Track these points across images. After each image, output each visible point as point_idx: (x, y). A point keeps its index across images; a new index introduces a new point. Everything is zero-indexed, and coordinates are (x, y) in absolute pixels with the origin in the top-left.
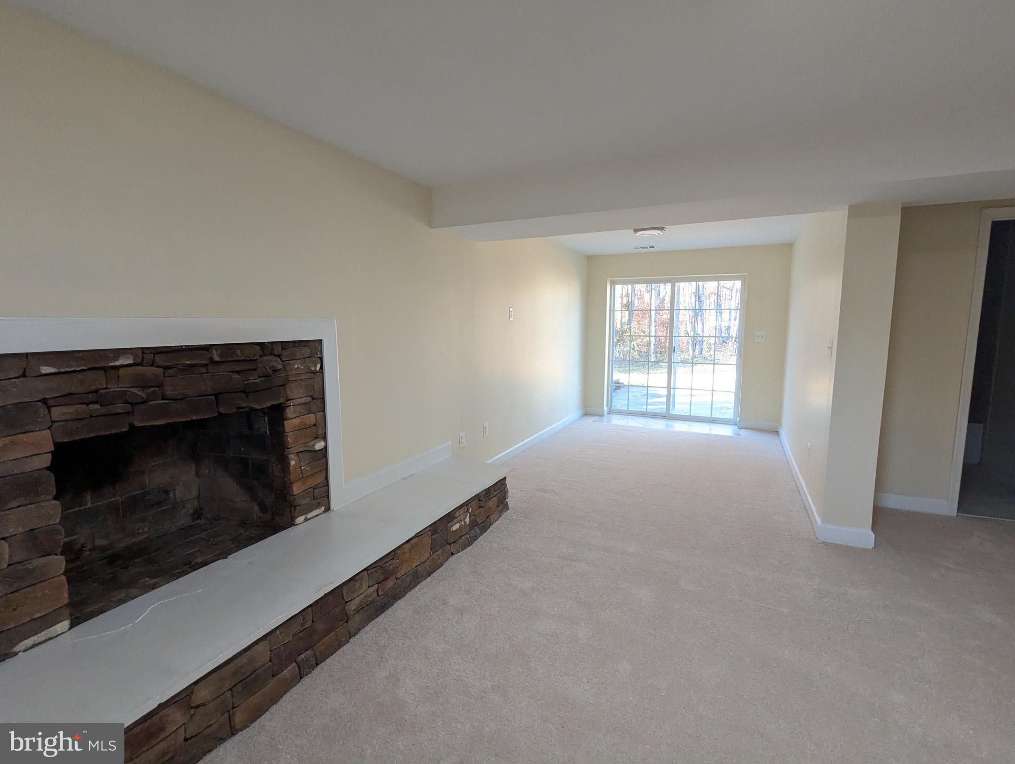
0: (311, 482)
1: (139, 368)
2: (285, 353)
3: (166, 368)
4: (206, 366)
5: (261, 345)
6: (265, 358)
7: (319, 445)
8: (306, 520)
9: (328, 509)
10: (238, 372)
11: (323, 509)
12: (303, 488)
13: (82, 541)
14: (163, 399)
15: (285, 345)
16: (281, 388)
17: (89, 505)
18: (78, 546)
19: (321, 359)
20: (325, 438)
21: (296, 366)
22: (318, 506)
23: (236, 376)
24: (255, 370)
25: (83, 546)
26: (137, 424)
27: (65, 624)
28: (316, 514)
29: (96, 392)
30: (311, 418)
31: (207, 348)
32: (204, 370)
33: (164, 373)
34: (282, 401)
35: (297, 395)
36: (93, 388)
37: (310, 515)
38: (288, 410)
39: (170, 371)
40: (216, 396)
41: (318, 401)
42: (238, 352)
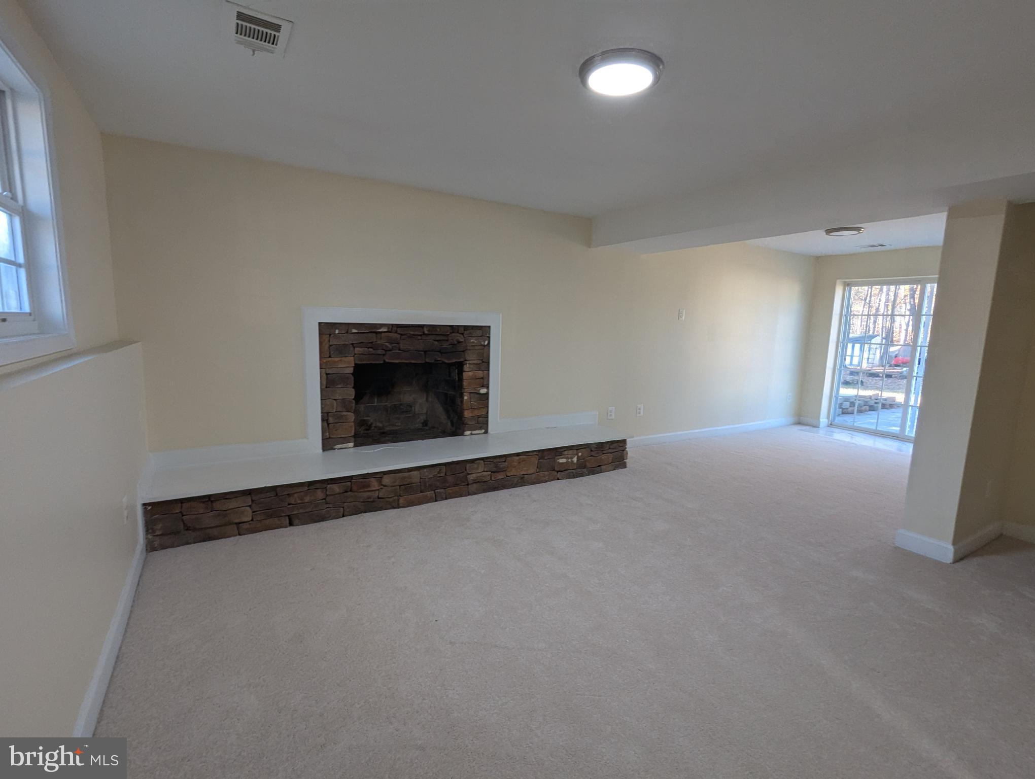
0: (477, 413)
1: (390, 333)
2: (466, 332)
3: (402, 335)
4: (420, 335)
5: (452, 326)
6: (453, 334)
7: (483, 391)
8: (471, 434)
9: (486, 432)
10: (438, 341)
11: (483, 431)
12: (470, 415)
13: (372, 421)
14: (399, 350)
15: (466, 328)
16: (462, 353)
17: (376, 404)
18: (370, 423)
19: (489, 337)
20: (488, 388)
21: (472, 341)
22: (480, 428)
23: (436, 343)
24: (447, 340)
25: (372, 424)
26: (387, 361)
27: (351, 444)
28: (479, 433)
29: (372, 343)
30: (480, 374)
31: (422, 326)
32: (420, 338)
33: (401, 337)
34: (462, 360)
35: (471, 358)
36: (371, 341)
37: (474, 432)
38: (465, 366)
39: (403, 337)
40: (425, 352)
41: (485, 364)
42: (438, 330)
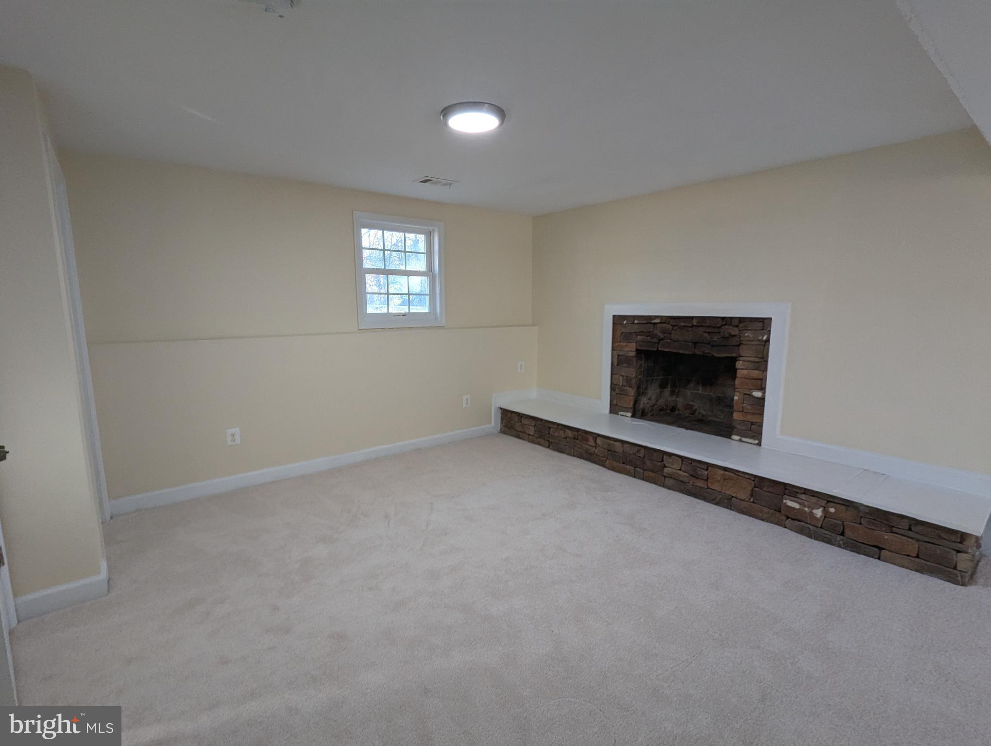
0: (750, 418)
1: (664, 325)
2: (741, 325)
3: (674, 326)
4: (690, 327)
5: (723, 318)
6: (726, 327)
7: (757, 394)
8: (740, 441)
9: (759, 444)
10: (709, 333)
11: (757, 442)
12: (742, 418)
14: (671, 339)
15: (742, 320)
16: (736, 347)
19: (770, 331)
20: (763, 389)
21: (747, 335)
22: (753, 437)
23: (706, 335)
24: (719, 333)
26: (660, 349)
27: (629, 414)
28: (750, 442)
29: (649, 332)
30: (755, 373)
31: (692, 318)
32: (690, 329)
33: (673, 328)
34: (734, 355)
35: (747, 354)
36: (649, 331)
37: (744, 439)
38: (737, 363)
39: (675, 328)
40: (695, 343)
41: (762, 363)
42: (708, 321)
